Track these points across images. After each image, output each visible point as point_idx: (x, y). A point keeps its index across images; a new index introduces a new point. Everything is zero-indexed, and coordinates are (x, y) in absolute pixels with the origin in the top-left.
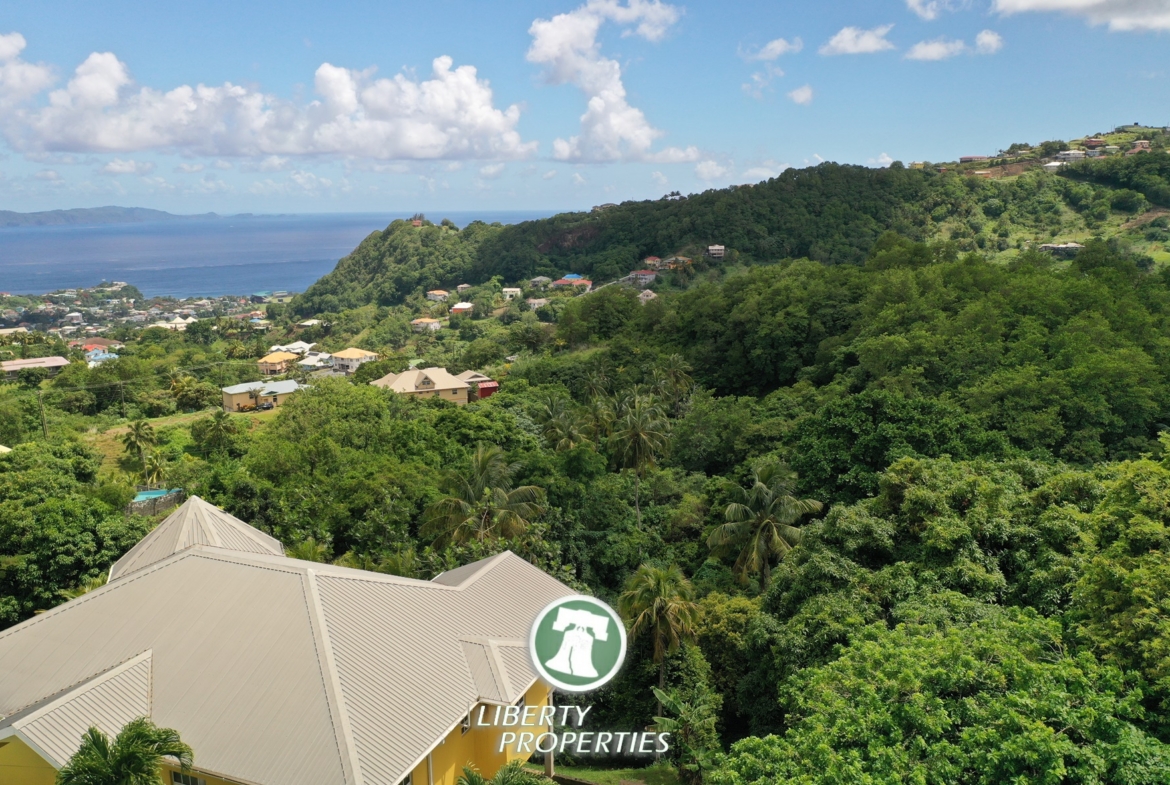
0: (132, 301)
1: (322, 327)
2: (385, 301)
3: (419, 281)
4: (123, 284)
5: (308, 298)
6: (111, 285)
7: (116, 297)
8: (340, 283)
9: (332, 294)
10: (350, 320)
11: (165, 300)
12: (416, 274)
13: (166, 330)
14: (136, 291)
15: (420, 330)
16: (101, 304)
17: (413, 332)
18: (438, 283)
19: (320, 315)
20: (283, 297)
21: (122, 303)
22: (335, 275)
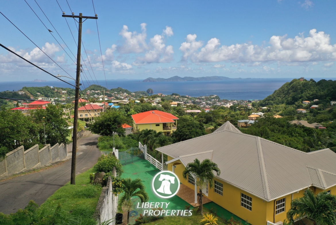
0: (217, 100)
1: (268, 109)
2: (289, 103)
3: (300, 98)
4: (216, 95)
5: (264, 101)
6: (213, 96)
7: (214, 99)
8: (274, 97)
9: (272, 100)
10: (277, 108)
11: (226, 100)
12: (300, 96)
13: (225, 107)
14: (219, 97)
15: (299, 112)
16: (210, 100)
17: (297, 113)
18: (307, 99)
19: (267, 106)
20: (257, 101)
21: (215, 100)
22: (273, 95)
